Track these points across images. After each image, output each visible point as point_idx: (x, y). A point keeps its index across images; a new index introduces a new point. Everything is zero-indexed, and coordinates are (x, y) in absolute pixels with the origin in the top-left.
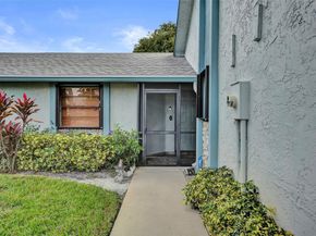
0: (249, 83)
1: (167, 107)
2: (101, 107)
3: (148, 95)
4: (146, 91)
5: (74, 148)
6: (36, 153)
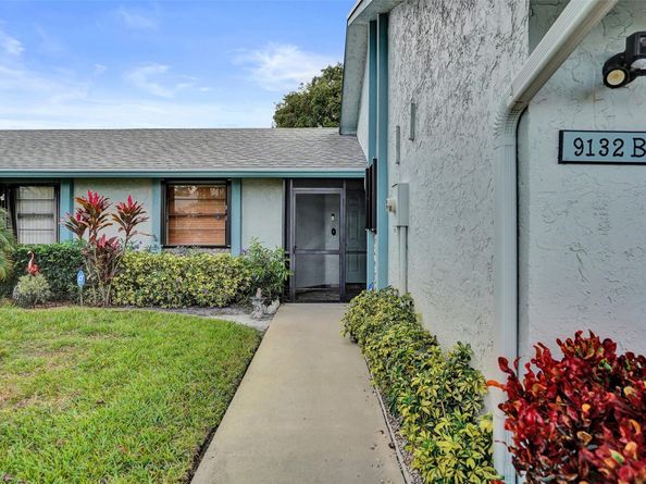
1: (328, 214)
2: (228, 214)
3: (299, 197)
4: (295, 191)
6: (140, 280)
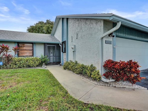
0: (75, 45)
1: (51, 50)
2: (33, 50)
4: (47, 45)
5: (30, 61)
6: (17, 63)
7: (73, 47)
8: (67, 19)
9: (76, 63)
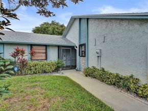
7: (98, 51)
8: (88, 19)
9: (103, 70)
